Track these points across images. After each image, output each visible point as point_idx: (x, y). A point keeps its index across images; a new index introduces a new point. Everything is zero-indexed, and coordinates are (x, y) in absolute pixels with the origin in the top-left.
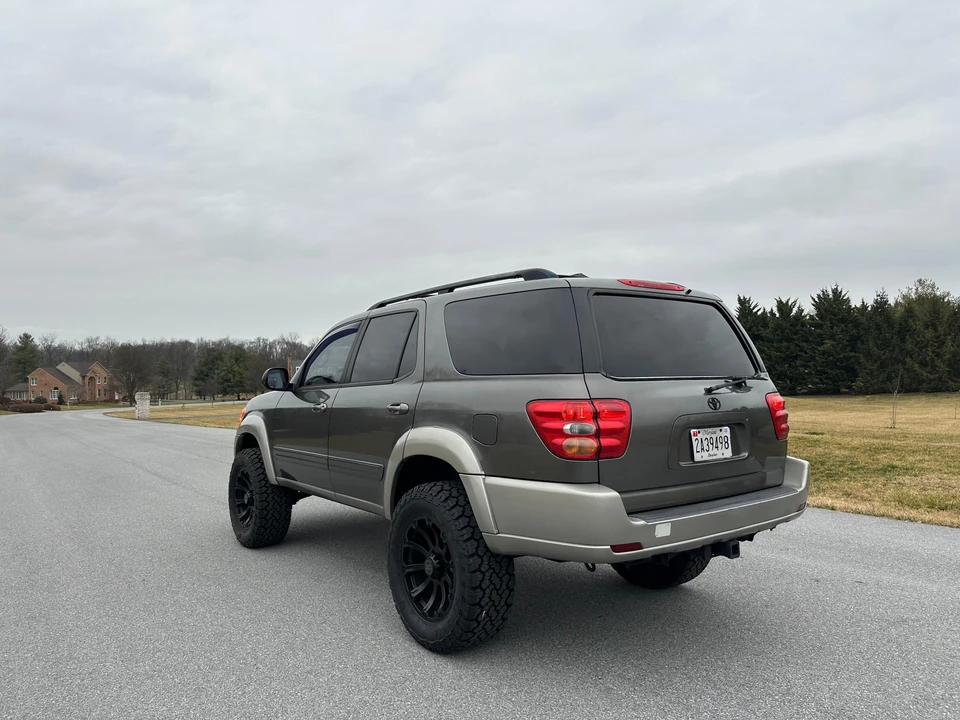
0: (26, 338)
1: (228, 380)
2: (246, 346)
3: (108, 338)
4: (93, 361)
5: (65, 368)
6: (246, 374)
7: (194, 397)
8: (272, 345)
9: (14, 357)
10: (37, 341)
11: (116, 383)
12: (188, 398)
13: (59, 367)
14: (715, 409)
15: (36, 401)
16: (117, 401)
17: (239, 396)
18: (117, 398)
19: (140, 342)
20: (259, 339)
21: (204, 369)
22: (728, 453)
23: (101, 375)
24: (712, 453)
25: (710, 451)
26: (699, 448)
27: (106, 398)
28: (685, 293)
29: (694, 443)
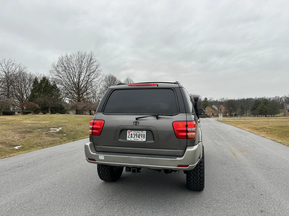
0: (206, 99)
1: (262, 110)
2: (271, 99)
3: (227, 98)
4: (221, 104)
5: (214, 106)
6: (268, 108)
7: (252, 115)
8: (281, 99)
9: (203, 104)
10: (208, 99)
11: (227, 111)
12: (249, 116)
13: (213, 106)
14: (136, 125)
15: (205, 115)
16: (227, 116)
17: (266, 116)
18: (227, 115)
19: (237, 99)
20: (276, 97)
21: (254, 107)
22: (144, 140)
23: (223, 108)
24: (136, 139)
25: (135, 138)
26: (130, 136)
27: (225, 115)
28: (156, 86)
29: (128, 135)
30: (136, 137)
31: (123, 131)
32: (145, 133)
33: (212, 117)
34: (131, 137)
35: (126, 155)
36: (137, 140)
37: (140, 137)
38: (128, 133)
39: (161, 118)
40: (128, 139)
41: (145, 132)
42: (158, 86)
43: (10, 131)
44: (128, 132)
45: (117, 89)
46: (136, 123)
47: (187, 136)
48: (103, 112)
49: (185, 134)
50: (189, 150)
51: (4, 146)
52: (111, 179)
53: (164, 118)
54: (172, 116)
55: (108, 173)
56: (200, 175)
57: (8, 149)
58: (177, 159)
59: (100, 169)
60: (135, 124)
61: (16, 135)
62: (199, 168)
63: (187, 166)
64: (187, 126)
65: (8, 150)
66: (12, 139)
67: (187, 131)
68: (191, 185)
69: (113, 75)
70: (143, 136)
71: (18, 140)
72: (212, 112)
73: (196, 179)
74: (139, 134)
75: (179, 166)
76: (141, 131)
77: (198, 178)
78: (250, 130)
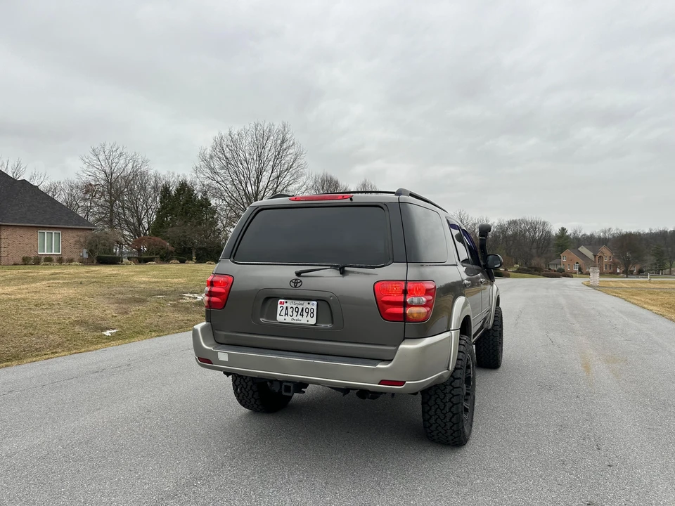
0: (563, 230)
3: (617, 229)
4: (603, 245)
5: (583, 249)
9: (556, 242)
10: (569, 232)
11: (617, 260)
13: (580, 249)
14: (295, 287)
15: (558, 271)
16: (618, 274)
18: (618, 271)
19: (647, 231)
22: (313, 321)
23: (607, 254)
24: (296, 318)
25: (294, 317)
26: (283, 313)
27: (611, 271)
28: (348, 200)
29: (279, 309)
30: (295, 314)
31: (269, 299)
32: (314, 305)
33: (576, 277)
34: (286, 314)
35: (272, 354)
36: (298, 322)
37: (305, 314)
38: (279, 306)
39: (353, 272)
40: (280, 319)
41: (315, 303)
42: (351, 199)
43: (101, 298)
44: (279, 302)
45: (265, 207)
46: (296, 283)
47: (405, 314)
48: (232, 259)
49: (400, 310)
50: (406, 346)
51: (83, 329)
52: (260, 407)
53: (358, 273)
54: (373, 268)
55: (254, 392)
56: (451, 408)
57: (90, 336)
58: (378, 366)
59: (237, 383)
60: (292, 284)
61: (112, 306)
62: (450, 393)
63: (402, 383)
64: (405, 292)
65: (90, 338)
66: (101, 315)
67: (405, 305)
68: (432, 431)
69: (333, 175)
70: (310, 313)
71: (113, 316)
72: (577, 263)
73: (442, 416)
74: (303, 309)
75: (382, 382)
76: (306, 302)
77: (447, 415)
78: (663, 311)
